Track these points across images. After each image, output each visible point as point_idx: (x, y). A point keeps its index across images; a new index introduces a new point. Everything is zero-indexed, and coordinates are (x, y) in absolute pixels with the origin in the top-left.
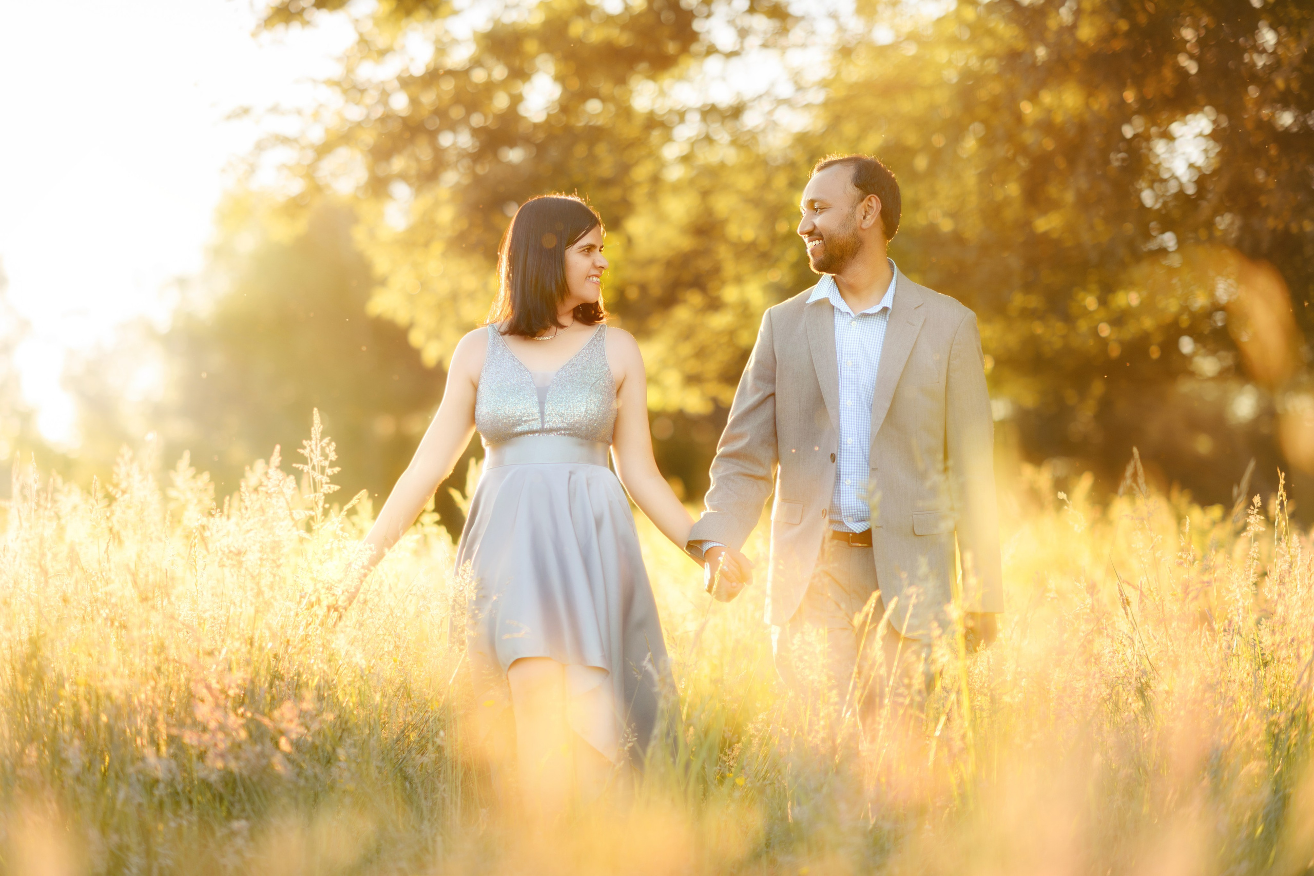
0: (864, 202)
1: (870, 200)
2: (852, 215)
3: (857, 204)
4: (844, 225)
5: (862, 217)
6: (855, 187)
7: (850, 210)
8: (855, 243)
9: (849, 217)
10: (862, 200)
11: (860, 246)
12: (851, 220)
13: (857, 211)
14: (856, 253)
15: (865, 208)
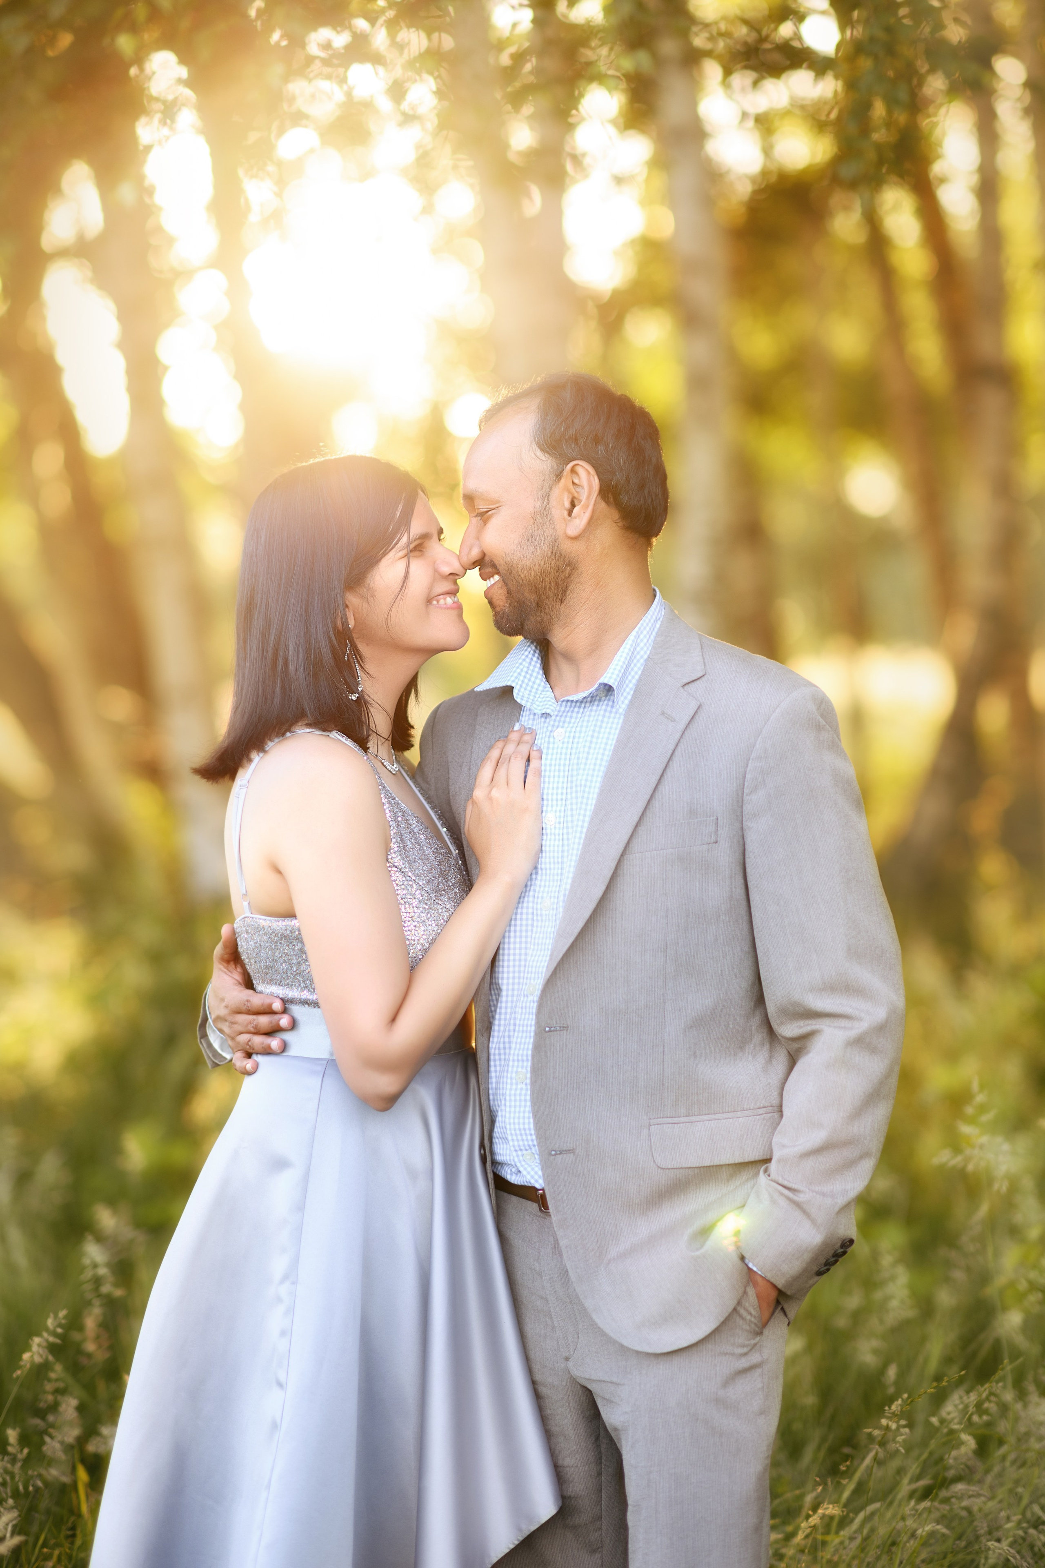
0: (563, 480)
1: (573, 471)
2: (543, 514)
3: (551, 488)
4: (530, 538)
5: (566, 513)
6: (538, 452)
7: (538, 504)
8: (558, 569)
9: (539, 519)
10: (559, 476)
11: (570, 575)
12: (542, 525)
13: (553, 502)
14: (565, 591)
15: (569, 492)
